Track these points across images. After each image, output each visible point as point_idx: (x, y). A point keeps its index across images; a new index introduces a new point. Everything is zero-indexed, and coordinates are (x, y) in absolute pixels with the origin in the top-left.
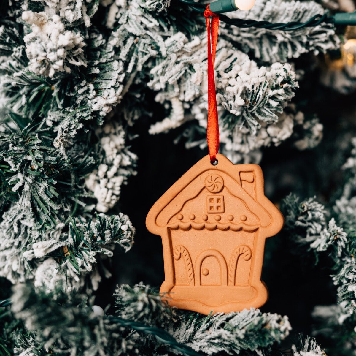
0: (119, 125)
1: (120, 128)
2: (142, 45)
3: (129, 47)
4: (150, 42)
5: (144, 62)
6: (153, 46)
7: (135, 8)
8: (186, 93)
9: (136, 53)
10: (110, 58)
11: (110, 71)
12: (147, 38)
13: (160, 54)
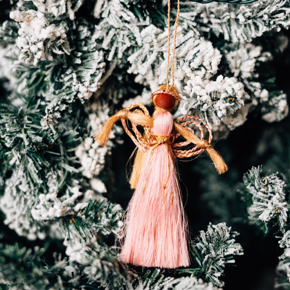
0: (106, 103)
1: (105, 106)
2: (121, 36)
3: (111, 38)
4: (128, 33)
5: (124, 50)
6: (131, 36)
7: (116, 3)
8: (160, 77)
9: (116, 43)
10: (92, 49)
11: (92, 60)
12: (125, 30)
13: (136, 43)
